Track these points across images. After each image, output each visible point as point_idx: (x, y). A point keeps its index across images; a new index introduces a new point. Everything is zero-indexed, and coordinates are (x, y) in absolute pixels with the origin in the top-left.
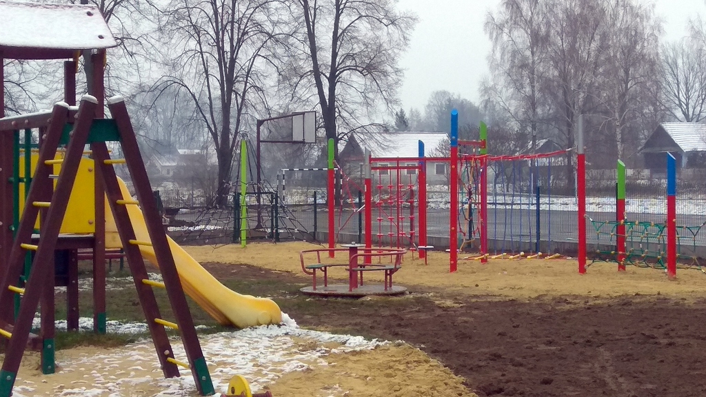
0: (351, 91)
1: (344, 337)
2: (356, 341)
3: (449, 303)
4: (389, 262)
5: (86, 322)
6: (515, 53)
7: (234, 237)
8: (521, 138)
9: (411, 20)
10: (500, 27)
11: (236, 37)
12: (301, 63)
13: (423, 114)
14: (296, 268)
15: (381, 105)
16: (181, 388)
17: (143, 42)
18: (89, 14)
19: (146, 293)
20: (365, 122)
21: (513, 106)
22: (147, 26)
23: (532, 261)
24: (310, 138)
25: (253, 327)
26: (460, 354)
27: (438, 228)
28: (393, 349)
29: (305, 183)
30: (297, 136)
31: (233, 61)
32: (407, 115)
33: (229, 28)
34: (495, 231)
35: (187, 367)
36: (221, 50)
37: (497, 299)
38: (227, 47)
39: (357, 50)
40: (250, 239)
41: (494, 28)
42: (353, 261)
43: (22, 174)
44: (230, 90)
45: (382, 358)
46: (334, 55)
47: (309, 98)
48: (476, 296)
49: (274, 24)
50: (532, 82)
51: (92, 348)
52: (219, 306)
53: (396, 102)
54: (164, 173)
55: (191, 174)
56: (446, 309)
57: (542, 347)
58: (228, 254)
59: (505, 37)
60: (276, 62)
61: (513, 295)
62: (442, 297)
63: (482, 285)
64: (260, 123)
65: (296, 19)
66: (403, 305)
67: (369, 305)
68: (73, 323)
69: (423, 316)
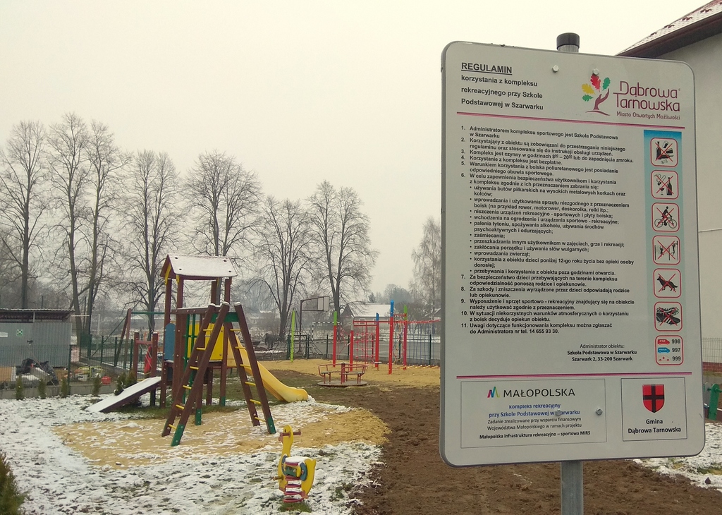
0: (347, 285)
1: (337, 406)
2: (341, 408)
3: (386, 389)
4: (360, 370)
5: (216, 401)
6: (425, 269)
7: (287, 357)
8: (429, 307)
9: (377, 253)
10: (419, 257)
11: (292, 259)
12: (323, 272)
13: (383, 295)
14: (316, 372)
15: (361, 292)
16: (261, 430)
17: (245, 260)
18: (225, 261)
19: (246, 389)
20: (354, 300)
21: (425, 292)
22: (248, 253)
23: (426, 369)
24: (326, 309)
25: (294, 402)
26: (387, 413)
27: (384, 352)
28: (358, 411)
29: (324, 328)
30: (320, 308)
31: (290, 270)
32: (375, 295)
33: (288, 254)
34: (410, 354)
35: (263, 421)
36: (284, 265)
37: (408, 387)
38: (287, 264)
39: (351, 266)
40: (294, 358)
41: (417, 257)
42: (343, 370)
43: (190, 333)
44: (288, 284)
45: (352, 416)
46: (340, 268)
47: (327, 288)
48: (399, 386)
49: (311, 253)
50: (433, 282)
51: (218, 412)
52: (279, 392)
53: (369, 291)
54: (252, 322)
55: (266, 323)
56: (384, 392)
57: (423, 410)
58: (283, 365)
59: (421, 261)
60: (311, 271)
61: (415, 385)
62: (383, 387)
63: (402, 381)
64: (302, 301)
65: (321, 251)
66: (365, 391)
67: (349, 390)
68: (209, 401)
69: (373, 396)
